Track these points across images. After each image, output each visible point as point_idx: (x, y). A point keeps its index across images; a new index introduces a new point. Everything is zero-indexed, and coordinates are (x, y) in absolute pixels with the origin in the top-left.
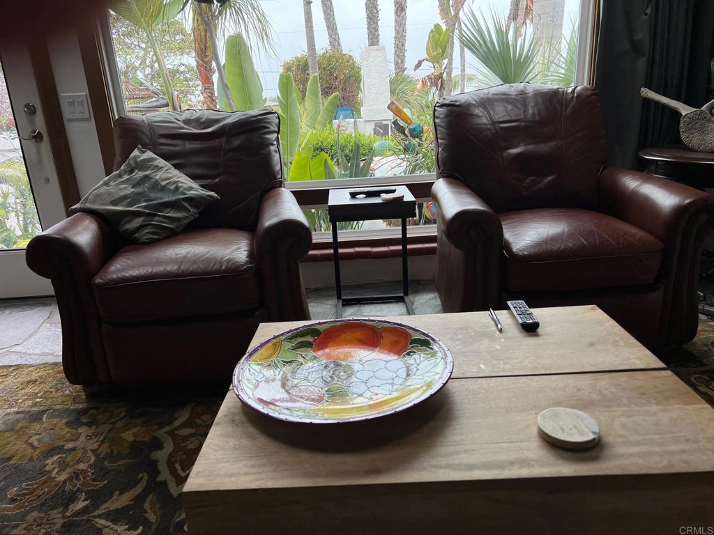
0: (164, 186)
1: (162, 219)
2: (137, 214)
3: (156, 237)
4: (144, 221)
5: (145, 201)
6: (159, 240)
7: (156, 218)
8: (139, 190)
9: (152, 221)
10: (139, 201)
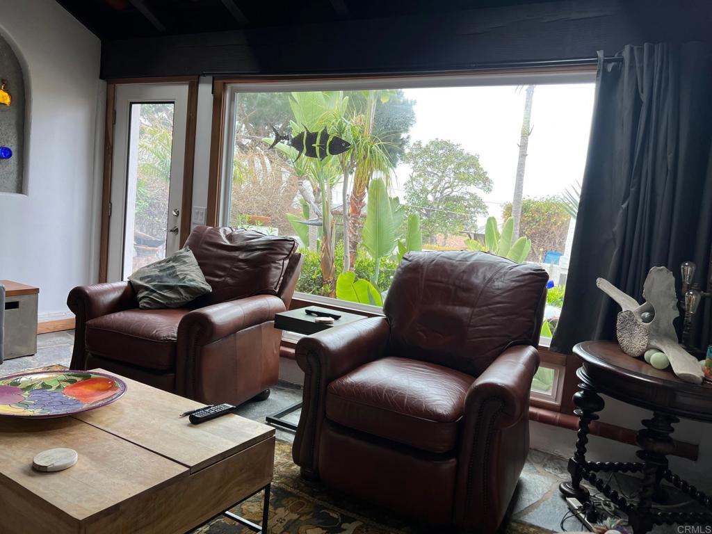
0: (177, 275)
1: (157, 296)
2: (146, 289)
3: (147, 306)
4: (148, 294)
5: (158, 282)
6: (148, 309)
7: (155, 294)
8: (161, 274)
9: (151, 295)
10: (154, 281)
